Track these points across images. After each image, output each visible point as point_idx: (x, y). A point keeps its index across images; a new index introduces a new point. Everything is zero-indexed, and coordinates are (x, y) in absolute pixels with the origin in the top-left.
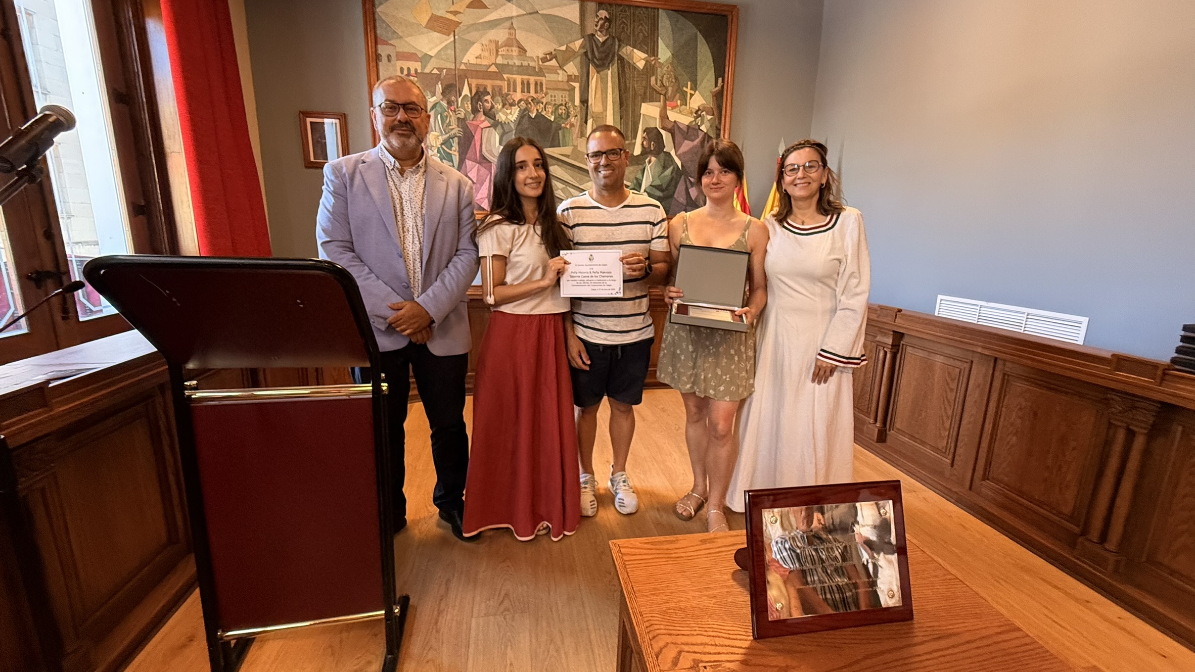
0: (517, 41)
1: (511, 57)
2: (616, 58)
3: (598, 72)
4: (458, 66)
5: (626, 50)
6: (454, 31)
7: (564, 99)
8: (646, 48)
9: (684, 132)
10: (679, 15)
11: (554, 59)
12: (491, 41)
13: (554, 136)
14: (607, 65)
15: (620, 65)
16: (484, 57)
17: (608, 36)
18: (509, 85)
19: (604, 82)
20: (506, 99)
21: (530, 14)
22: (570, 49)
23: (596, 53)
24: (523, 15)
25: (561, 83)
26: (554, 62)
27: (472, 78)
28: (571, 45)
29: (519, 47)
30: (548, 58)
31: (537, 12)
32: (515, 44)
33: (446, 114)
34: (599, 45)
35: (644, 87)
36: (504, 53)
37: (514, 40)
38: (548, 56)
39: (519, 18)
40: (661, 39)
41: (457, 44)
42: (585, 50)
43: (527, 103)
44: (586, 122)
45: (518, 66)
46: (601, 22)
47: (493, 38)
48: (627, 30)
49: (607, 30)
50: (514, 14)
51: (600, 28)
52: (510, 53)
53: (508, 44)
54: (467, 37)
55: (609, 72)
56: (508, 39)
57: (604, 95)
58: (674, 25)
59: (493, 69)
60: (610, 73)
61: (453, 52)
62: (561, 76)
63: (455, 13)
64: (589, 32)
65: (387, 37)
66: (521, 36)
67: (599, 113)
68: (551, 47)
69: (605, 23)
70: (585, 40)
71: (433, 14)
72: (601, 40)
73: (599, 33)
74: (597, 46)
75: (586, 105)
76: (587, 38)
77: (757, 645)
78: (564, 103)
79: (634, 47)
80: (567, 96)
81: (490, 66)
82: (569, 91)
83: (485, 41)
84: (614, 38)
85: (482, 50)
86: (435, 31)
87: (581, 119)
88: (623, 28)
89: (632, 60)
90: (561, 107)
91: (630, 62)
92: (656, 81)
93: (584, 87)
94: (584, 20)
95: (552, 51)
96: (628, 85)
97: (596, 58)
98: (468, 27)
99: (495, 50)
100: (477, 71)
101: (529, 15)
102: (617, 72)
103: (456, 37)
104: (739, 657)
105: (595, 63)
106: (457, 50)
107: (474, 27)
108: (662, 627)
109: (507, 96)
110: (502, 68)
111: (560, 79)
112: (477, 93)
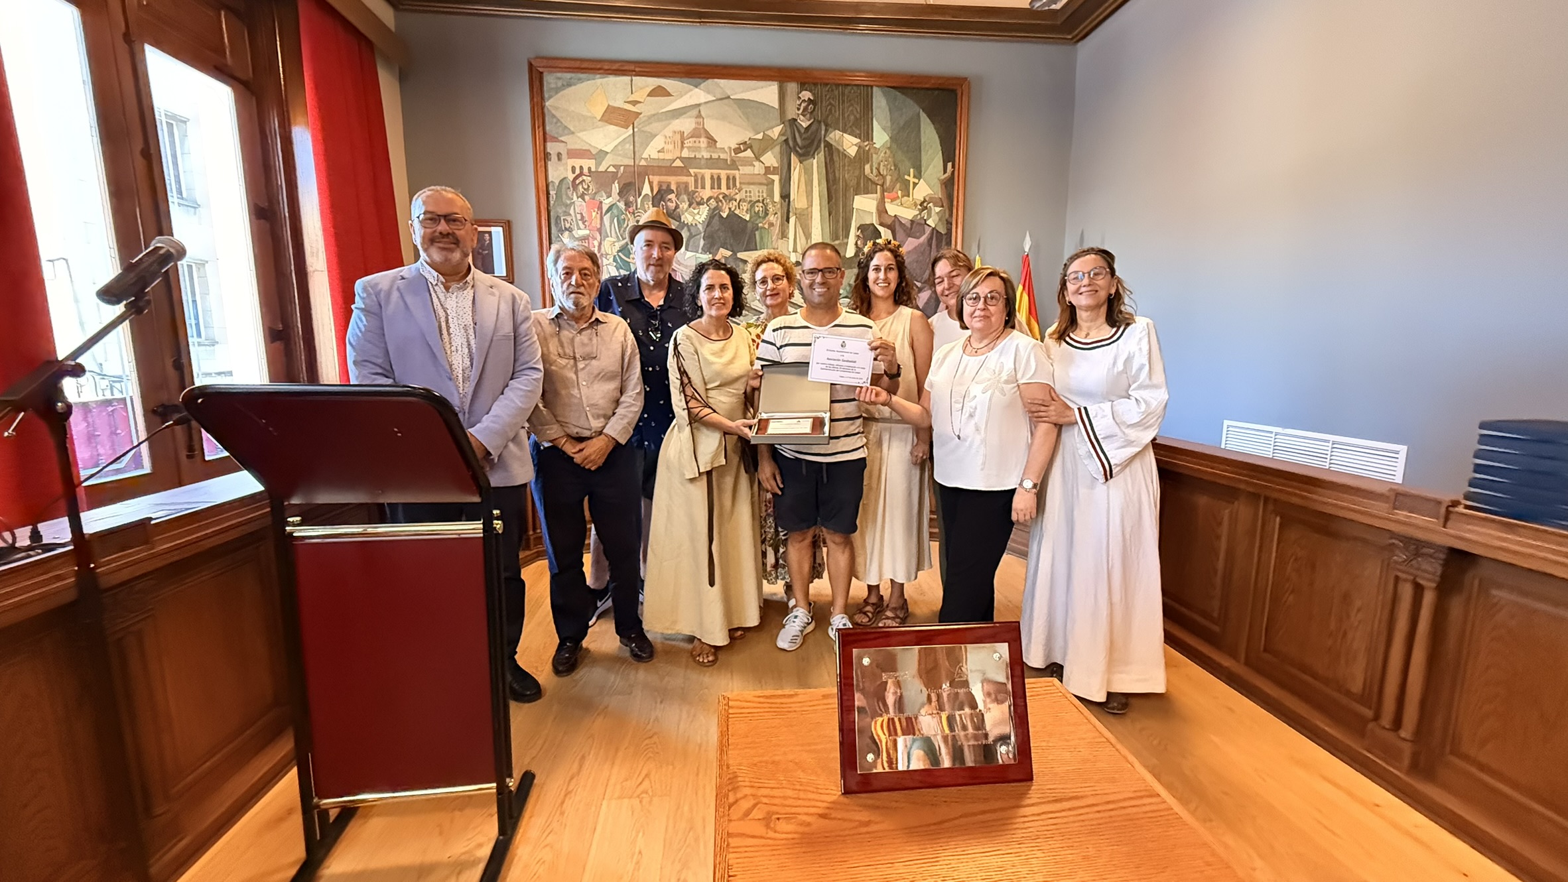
0: (706, 130)
1: (698, 149)
2: (822, 145)
3: (801, 162)
4: (637, 162)
5: (835, 136)
6: (633, 124)
7: (761, 194)
8: (858, 132)
9: (907, 228)
10: (898, 93)
11: (749, 150)
12: (675, 132)
13: (750, 238)
14: (812, 153)
15: (827, 152)
16: (668, 151)
17: (812, 120)
18: (696, 181)
19: (808, 172)
20: (693, 198)
21: (721, 99)
22: (767, 138)
23: (799, 140)
24: (713, 101)
25: (759, 177)
26: (749, 153)
27: (653, 175)
28: (769, 133)
29: (708, 138)
30: (742, 149)
31: (729, 97)
32: (703, 135)
33: (623, 217)
34: (803, 131)
35: (857, 177)
36: (691, 145)
37: (702, 131)
38: (741, 146)
39: (708, 105)
40: (877, 121)
41: (636, 139)
42: (784, 138)
43: (717, 200)
44: (788, 220)
45: (707, 159)
46: (804, 105)
47: (678, 128)
48: (835, 111)
49: (811, 113)
50: (703, 100)
51: (803, 111)
52: (697, 144)
53: (695, 134)
54: (647, 129)
55: (815, 161)
56: (695, 129)
57: (809, 188)
58: (891, 102)
59: (678, 163)
60: (817, 163)
61: (632, 147)
62: (758, 168)
63: (635, 103)
64: (790, 116)
65: (557, 133)
66: (711, 126)
67: (803, 210)
68: (746, 135)
69: (808, 105)
70: (785, 126)
71: (609, 105)
72: (805, 125)
73: (801, 117)
74: (799, 131)
75: (787, 200)
76: (787, 124)
77: (844, 800)
78: (761, 199)
79: (844, 131)
80: (765, 191)
81: (674, 160)
82: (767, 185)
83: (668, 132)
84: (819, 122)
85: (665, 143)
86: (611, 124)
87: (782, 217)
88: (831, 110)
89: (842, 146)
90: (757, 204)
91: (840, 148)
92: (872, 170)
93: (785, 181)
94: (784, 105)
95: (747, 140)
96: (837, 175)
97: (798, 145)
98: (650, 117)
99: (680, 142)
100: (658, 166)
101: (719, 102)
102: (823, 160)
103: (636, 130)
104: (820, 811)
105: (797, 152)
106: (636, 144)
107: (655, 117)
108: (747, 779)
109: (694, 194)
110: (689, 162)
111: (756, 172)
112: (659, 191)
